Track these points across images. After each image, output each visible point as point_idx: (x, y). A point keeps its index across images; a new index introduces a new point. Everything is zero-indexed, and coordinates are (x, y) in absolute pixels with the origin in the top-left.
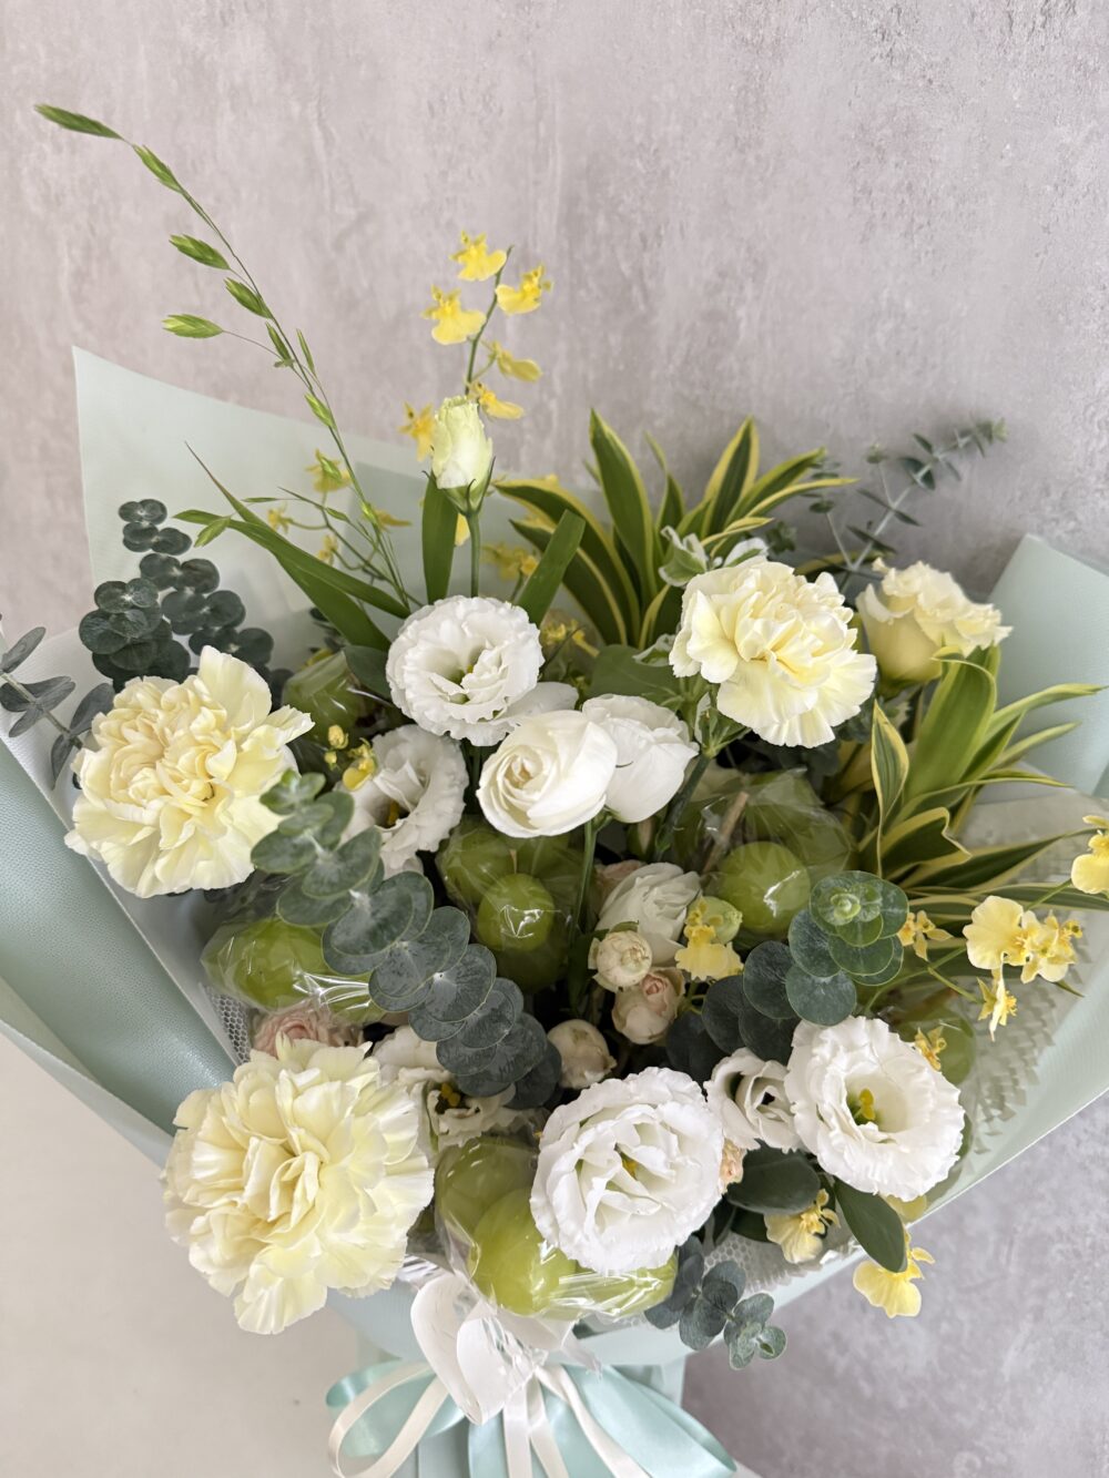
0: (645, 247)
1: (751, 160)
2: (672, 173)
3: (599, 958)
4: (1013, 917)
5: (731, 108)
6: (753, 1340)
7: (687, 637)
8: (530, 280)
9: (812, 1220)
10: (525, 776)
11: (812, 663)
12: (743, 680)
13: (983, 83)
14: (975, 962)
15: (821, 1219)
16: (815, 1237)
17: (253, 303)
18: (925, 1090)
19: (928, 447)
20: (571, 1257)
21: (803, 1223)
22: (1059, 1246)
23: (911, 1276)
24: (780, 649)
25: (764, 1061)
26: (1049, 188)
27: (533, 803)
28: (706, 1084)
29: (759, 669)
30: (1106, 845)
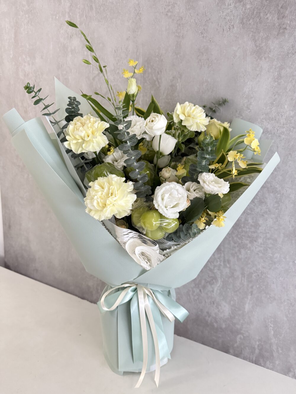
0: (158, 74)
1: (179, 56)
2: (164, 60)
3: (161, 173)
4: (235, 153)
5: (175, 47)
6: (195, 230)
7: (177, 110)
8: (141, 69)
9: (203, 220)
10: (152, 121)
11: (198, 115)
12: (186, 120)
13: (220, 40)
14: (229, 160)
15: (205, 219)
16: (204, 223)
17: (96, 60)
18: (222, 181)
19: (214, 104)
20: (161, 213)
21: (202, 220)
22: (254, 275)
23: (223, 221)
24: (193, 112)
25: (193, 182)
26: (232, 57)
27: (154, 125)
28: (184, 186)
29: (189, 117)
30: (250, 135)
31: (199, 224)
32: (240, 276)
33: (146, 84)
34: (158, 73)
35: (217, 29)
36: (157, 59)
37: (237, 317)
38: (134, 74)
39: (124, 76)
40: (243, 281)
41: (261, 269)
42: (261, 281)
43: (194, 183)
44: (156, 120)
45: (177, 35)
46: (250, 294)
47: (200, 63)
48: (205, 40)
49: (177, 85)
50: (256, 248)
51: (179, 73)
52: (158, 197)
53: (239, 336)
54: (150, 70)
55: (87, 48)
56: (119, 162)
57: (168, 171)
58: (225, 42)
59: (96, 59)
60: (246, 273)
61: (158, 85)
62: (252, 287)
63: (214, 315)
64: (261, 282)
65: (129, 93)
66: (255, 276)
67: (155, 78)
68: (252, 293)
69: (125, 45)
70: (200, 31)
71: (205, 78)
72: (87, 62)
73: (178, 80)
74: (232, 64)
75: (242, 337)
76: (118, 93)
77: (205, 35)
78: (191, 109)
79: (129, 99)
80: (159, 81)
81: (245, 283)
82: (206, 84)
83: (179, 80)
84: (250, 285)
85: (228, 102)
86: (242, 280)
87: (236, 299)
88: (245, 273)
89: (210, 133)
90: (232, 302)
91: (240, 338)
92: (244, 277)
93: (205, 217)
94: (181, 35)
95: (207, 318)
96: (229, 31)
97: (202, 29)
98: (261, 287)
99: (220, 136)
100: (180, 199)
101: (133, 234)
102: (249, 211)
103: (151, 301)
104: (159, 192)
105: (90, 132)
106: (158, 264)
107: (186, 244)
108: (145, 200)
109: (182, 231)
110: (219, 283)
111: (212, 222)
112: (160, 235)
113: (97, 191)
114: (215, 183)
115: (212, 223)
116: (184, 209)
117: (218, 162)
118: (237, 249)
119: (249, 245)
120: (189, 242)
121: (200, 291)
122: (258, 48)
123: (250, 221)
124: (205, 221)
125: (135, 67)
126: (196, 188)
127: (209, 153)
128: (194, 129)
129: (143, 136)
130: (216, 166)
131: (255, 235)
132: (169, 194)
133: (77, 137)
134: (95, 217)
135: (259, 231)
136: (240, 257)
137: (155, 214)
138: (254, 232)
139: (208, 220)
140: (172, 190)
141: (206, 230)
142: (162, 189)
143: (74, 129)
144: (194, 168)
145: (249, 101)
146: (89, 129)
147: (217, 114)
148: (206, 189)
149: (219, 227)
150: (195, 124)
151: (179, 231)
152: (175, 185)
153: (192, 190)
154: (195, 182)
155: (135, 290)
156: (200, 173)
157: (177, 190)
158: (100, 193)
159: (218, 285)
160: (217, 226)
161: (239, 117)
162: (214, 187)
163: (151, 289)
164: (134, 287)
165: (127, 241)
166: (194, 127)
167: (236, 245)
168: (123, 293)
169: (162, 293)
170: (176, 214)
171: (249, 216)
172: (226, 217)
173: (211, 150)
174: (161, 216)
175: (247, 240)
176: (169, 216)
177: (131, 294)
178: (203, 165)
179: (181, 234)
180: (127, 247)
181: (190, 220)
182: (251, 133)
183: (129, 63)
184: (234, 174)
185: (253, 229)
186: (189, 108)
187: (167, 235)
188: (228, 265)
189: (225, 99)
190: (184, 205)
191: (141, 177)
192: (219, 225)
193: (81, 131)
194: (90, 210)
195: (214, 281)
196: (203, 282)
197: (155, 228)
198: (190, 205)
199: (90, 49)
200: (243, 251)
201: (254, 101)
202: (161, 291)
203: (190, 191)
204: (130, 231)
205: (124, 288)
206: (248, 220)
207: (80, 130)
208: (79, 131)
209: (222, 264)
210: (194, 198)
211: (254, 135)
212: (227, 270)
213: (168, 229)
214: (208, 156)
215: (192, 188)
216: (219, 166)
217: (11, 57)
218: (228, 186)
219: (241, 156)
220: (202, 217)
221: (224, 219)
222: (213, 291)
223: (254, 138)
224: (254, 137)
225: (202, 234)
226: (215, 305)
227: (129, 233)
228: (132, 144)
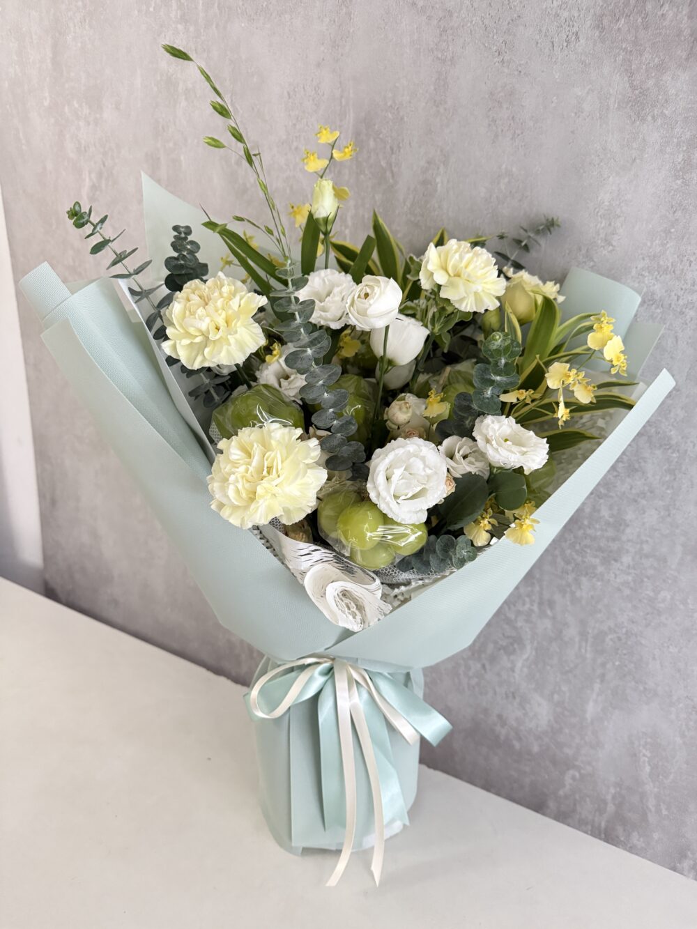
0: (392, 153)
1: (442, 110)
2: (405, 119)
3: (390, 412)
4: (565, 368)
5: (432, 88)
6: (463, 551)
7: (427, 262)
8: (348, 148)
9: (485, 523)
10: (367, 295)
11: (480, 273)
12: (451, 284)
13: (543, 72)
14: (550, 386)
15: (489, 522)
16: (487, 531)
17: (238, 137)
18: (531, 437)
19: (526, 231)
20: (384, 512)
21: (482, 525)
22: (610, 637)
23: (531, 529)
24: (466, 267)
25: (463, 437)
26: (573, 115)
27: (370, 305)
28: (439, 447)
29: (457, 278)
30: (601, 328)
31: (476, 532)
32: (577, 639)
33: (362, 176)
34: (392, 149)
35: (537, 43)
36: (390, 115)
37: (567, 731)
38: (330, 161)
39: (306, 168)
40: (583, 651)
41: (626, 624)
42: (625, 652)
43: (465, 439)
44: (375, 294)
45: (440, 56)
46: (598, 681)
47: (494, 128)
48: (506, 70)
49: (438, 180)
50: (616, 576)
51: (441, 151)
52: (378, 474)
53: (571, 772)
54: (372, 143)
55: (215, 108)
56: (293, 380)
57: (404, 409)
58: (557, 77)
59: (236, 134)
60: (590, 631)
61: (391, 181)
62: (603, 665)
63: (514, 724)
64: (625, 654)
65: (316, 216)
66: (611, 640)
67: (383, 163)
68: (602, 677)
69: (312, 80)
70: (495, 48)
71: (504, 166)
72: (216, 144)
73: (438, 168)
74: (573, 132)
75: (577, 775)
76: (293, 207)
77: (507, 58)
78: (461, 258)
79: (315, 230)
80: (395, 170)
81: (589, 655)
82: (506, 180)
83: (442, 169)
84: (599, 661)
85: (558, 226)
86: (580, 648)
87: (565, 688)
88: (588, 633)
89: (508, 314)
90: (556, 697)
91: (573, 778)
92: (586, 641)
93: (490, 518)
94: (449, 58)
95: (498, 728)
96: (567, 47)
97: (501, 41)
98: (626, 666)
99: (534, 315)
100: (429, 477)
101: (321, 553)
102: (603, 490)
103: (365, 695)
104: (381, 464)
105: (221, 321)
106: (379, 620)
107: (444, 577)
108: (350, 475)
109: (434, 551)
110: (528, 652)
111: (506, 530)
112: (382, 560)
113: (235, 464)
114: (513, 444)
115: (505, 532)
116: (441, 501)
117: (525, 386)
118: (571, 577)
119: (600, 569)
120: (451, 573)
121: (484, 666)
122: (637, 92)
123: (605, 513)
124: (489, 527)
125: (332, 144)
126: (468, 451)
127: (501, 371)
128: (468, 306)
129: (348, 321)
130: (519, 396)
131: (614, 546)
132: (404, 468)
133: (192, 330)
134: (231, 521)
135: (624, 538)
136: (578, 594)
137: (370, 515)
138: (614, 539)
139: (497, 525)
140: (412, 460)
141: (491, 547)
142: (387, 456)
143: (185, 313)
144: (465, 403)
145: (610, 224)
146: (220, 312)
147: (533, 254)
148: (491, 459)
149: (521, 545)
150: (473, 294)
151: (426, 550)
152: (419, 446)
153: (458, 456)
154: (467, 436)
155: (330, 672)
156: (479, 416)
157: (423, 459)
158: (242, 469)
159: (525, 656)
160: (516, 541)
161: (585, 262)
162: (510, 454)
163: (366, 670)
164: (327, 665)
165: (309, 570)
166: (470, 300)
167: (570, 568)
168: (303, 677)
169: (392, 679)
170: (419, 514)
171: (602, 501)
172: (538, 522)
173: (506, 364)
174: (386, 519)
175: (596, 557)
176: (403, 519)
177: (319, 681)
178: (488, 398)
179: (431, 559)
180: (308, 582)
181: (455, 524)
182: (605, 322)
183: (318, 135)
184: (562, 417)
185: (610, 533)
186: (457, 256)
187: (398, 560)
188: (549, 612)
189: (553, 219)
190: (439, 493)
191: (341, 423)
192: (520, 541)
193: (200, 319)
194: (221, 506)
195: (516, 646)
196: (491, 647)
197: (369, 546)
198: (453, 490)
199: (223, 111)
200: (584, 580)
201: (622, 226)
202: (389, 674)
203: (454, 458)
204: (314, 547)
205: (303, 668)
206: (599, 511)
207: (197, 316)
208: (195, 318)
209: (535, 608)
210: (462, 475)
211: (611, 327)
212: (548, 624)
213: (401, 548)
214: (498, 378)
215: (459, 452)
216: (528, 397)
217: (46, 103)
218: (545, 449)
219: (578, 376)
220: (483, 518)
221: (532, 526)
222: (513, 670)
223: (612, 334)
224: (612, 331)
225: (481, 557)
226: (518, 700)
227: (312, 551)
228: (318, 353)
